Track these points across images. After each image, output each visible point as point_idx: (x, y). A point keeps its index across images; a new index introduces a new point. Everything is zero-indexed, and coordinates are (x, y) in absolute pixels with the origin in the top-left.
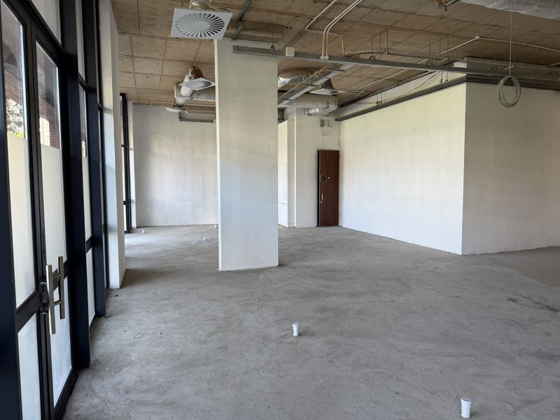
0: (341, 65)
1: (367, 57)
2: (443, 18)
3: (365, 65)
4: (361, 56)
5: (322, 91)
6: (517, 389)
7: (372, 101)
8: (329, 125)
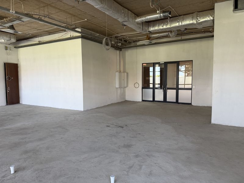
0: (22, 18)
1: (37, 17)
2: (74, 7)
3: (36, 20)
4: (34, 16)
5: (8, 30)
6: (124, 163)
7: (36, 40)
8: (10, 50)
